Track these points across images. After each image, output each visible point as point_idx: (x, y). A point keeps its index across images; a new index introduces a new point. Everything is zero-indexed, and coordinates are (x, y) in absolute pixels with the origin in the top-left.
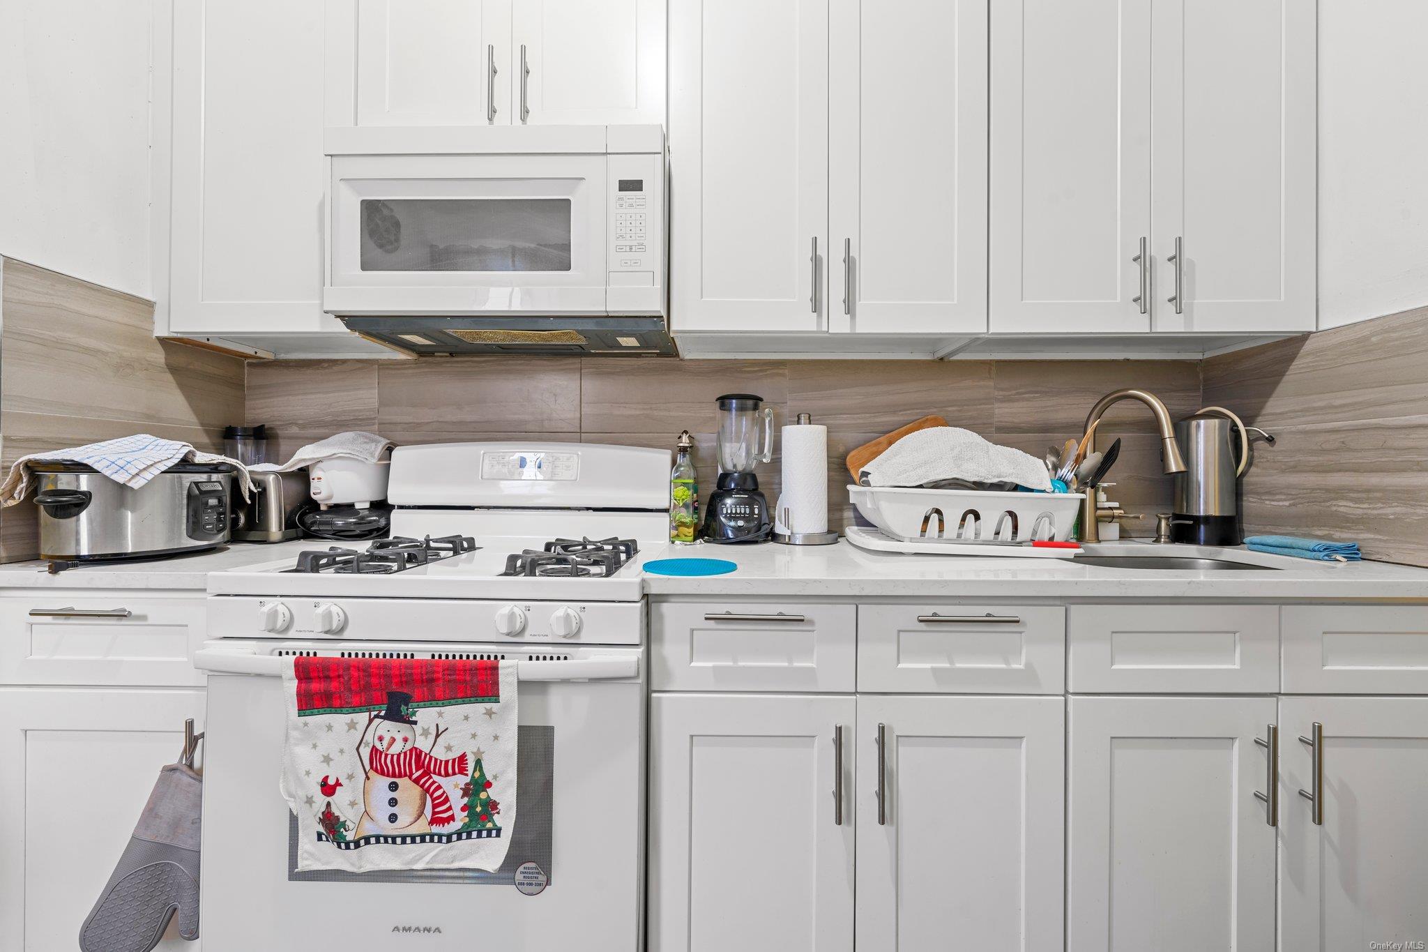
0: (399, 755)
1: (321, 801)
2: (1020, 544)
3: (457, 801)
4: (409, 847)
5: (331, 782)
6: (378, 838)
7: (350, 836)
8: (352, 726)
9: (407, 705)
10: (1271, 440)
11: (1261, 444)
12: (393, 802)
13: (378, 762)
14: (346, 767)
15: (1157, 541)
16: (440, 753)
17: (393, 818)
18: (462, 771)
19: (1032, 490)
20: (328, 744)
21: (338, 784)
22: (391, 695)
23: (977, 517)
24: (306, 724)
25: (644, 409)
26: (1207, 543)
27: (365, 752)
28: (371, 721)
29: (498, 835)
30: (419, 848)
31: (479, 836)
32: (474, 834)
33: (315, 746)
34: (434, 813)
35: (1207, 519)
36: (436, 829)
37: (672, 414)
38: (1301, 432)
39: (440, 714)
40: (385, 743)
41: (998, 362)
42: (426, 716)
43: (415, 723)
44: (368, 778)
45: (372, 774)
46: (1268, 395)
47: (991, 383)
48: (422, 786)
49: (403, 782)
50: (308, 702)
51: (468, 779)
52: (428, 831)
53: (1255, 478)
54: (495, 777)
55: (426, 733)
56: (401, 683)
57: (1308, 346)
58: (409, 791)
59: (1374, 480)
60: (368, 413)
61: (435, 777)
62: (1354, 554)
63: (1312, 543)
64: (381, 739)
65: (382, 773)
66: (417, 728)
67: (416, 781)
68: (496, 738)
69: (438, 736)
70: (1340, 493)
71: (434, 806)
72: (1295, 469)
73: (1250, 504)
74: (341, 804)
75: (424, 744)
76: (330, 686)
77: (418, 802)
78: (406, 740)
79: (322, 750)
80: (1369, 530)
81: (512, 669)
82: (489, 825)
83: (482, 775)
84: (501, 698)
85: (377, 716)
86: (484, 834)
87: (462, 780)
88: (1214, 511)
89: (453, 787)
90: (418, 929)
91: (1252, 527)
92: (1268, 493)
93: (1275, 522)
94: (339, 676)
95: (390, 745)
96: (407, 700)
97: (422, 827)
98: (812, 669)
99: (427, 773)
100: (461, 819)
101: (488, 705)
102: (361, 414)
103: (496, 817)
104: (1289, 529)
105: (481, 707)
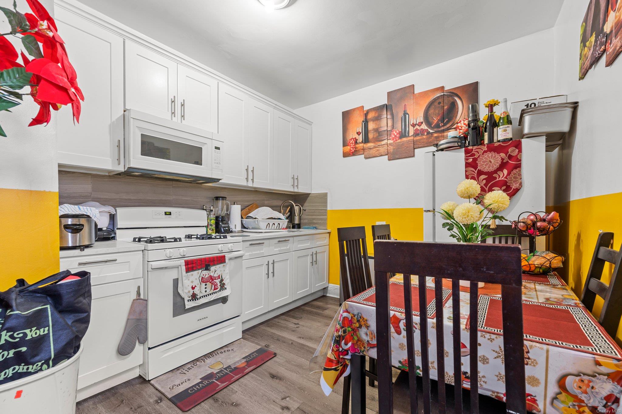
0: (207, 278)
1: (192, 291)
2: (280, 229)
3: (219, 284)
4: (210, 296)
5: (194, 286)
6: (202, 297)
7: (198, 297)
8: (198, 273)
9: (209, 266)
10: (305, 210)
11: (304, 211)
12: (206, 288)
13: (203, 280)
14: (197, 283)
15: (290, 229)
16: (216, 275)
17: (206, 291)
18: (219, 278)
19: (282, 219)
20: (192, 278)
21: (195, 286)
22: (206, 265)
23: (274, 225)
24: (187, 275)
25: (191, 198)
26: (297, 229)
27: (200, 279)
28: (202, 271)
29: (226, 289)
30: (212, 296)
31: (222, 291)
32: (221, 290)
33: (189, 280)
34: (214, 288)
35: (297, 224)
36: (215, 291)
37: (199, 200)
38: (309, 209)
39: (216, 267)
40: (204, 276)
41: (266, 192)
42: (213, 268)
43: (211, 270)
44: (201, 284)
45: (202, 283)
46: (305, 203)
47: (264, 196)
48: (212, 283)
49: (208, 283)
50: (188, 270)
51: (220, 280)
52: (213, 292)
53: (303, 217)
54: (224, 278)
55: (212, 272)
56: (208, 262)
57: (310, 195)
58: (209, 284)
59: (318, 217)
60: (86, 194)
61: (214, 280)
62: (316, 228)
63: (312, 227)
64: (203, 275)
65: (204, 282)
66: (211, 271)
67: (210, 282)
68: (224, 270)
69: (215, 272)
70: (314, 219)
71: (214, 286)
72: (308, 215)
73: (302, 221)
74: (196, 291)
75: (212, 274)
76: (194, 265)
77: (211, 287)
78: (208, 274)
79: (191, 280)
80: (317, 225)
81: (228, 256)
82: (224, 288)
83: (222, 278)
84: (226, 262)
85: (203, 270)
86: (223, 290)
87: (219, 280)
88: (298, 223)
89: (218, 281)
90: (203, 319)
91: (302, 225)
92: (305, 219)
93: (305, 224)
94: (196, 263)
95: (205, 276)
96: (209, 265)
97: (212, 291)
98: (263, 252)
99: (213, 280)
100: (219, 287)
101: (223, 264)
102: (83, 194)
103: (225, 286)
104: (307, 225)
105: (222, 265)
